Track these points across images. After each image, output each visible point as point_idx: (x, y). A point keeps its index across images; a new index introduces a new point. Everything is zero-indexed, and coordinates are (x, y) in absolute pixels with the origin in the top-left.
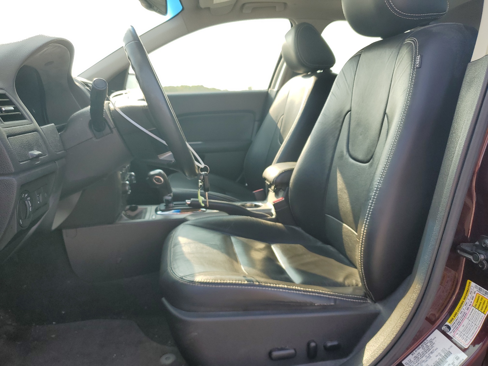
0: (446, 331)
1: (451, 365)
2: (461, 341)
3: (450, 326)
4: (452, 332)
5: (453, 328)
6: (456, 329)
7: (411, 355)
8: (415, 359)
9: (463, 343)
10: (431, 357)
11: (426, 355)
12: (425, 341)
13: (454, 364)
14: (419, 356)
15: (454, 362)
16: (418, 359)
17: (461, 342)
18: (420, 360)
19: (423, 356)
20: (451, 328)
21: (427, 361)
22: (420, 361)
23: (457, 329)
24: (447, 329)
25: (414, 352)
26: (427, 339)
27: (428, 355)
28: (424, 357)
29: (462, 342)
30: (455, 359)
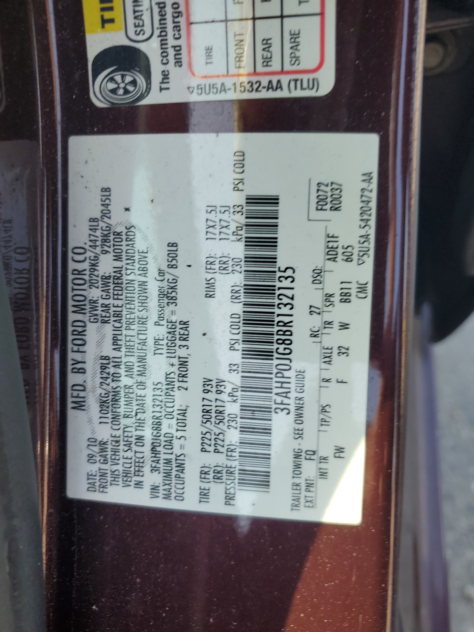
0: (129, 98)
1: (330, 265)
2: (265, 81)
3: (127, 43)
4: (171, 67)
5: (155, 43)
6: (177, 27)
7: (71, 414)
8: (115, 418)
9: (285, 79)
10: (185, 324)
11: (150, 342)
12: (72, 266)
13: (343, 242)
14: (116, 377)
15: (331, 238)
16: (128, 404)
17: (270, 87)
18: (149, 393)
19: (142, 359)
20: (142, 47)
21: (183, 364)
22: (149, 401)
23: (182, 20)
24: (128, 79)
25: (73, 379)
26: (71, 244)
27: (162, 331)
28: (151, 359)
29: (274, 79)
30: (321, 215)
